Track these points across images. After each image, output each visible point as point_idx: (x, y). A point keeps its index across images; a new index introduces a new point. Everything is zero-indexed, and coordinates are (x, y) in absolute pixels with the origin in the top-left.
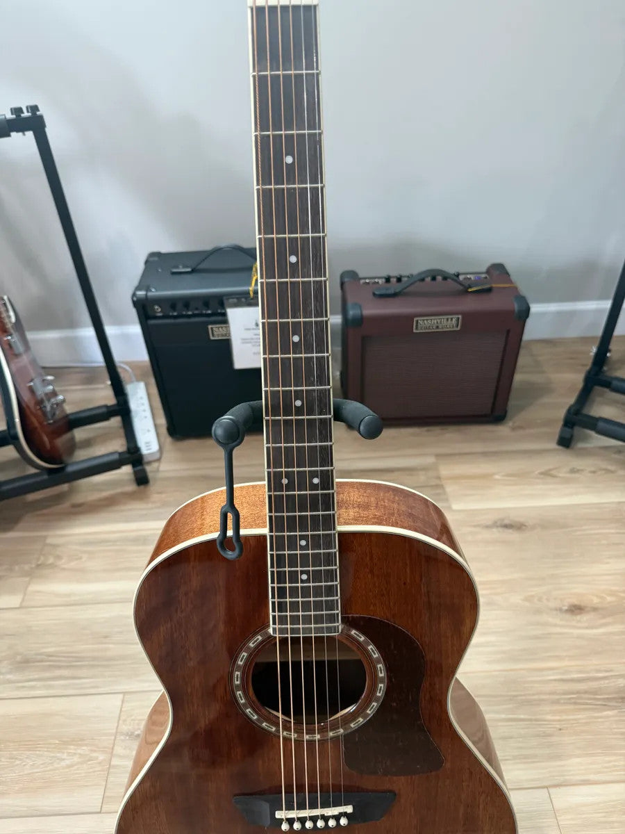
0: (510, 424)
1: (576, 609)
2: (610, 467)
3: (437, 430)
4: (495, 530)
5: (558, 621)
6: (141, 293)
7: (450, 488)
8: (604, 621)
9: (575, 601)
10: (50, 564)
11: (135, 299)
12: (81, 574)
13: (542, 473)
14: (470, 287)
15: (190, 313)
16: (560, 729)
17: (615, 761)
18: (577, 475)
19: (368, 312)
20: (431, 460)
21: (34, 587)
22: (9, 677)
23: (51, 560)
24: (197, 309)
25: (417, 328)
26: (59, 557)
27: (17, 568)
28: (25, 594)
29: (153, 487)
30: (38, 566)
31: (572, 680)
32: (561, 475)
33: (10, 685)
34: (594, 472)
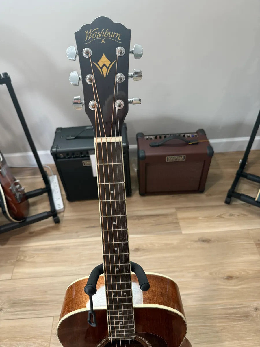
0: (206, 193)
1: (230, 278)
2: (245, 213)
3: (176, 196)
4: (199, 243)
5: (223, 284)
6: (54, 150)
7: (182, 224)
8: (240, 283)
9: (229, 274)
10: (22, 260)
11: (52, 152)
12: (34, 264)
13: (218, 216)
14: (189, 142)
15: (75, 156)
16: (222, 330)
17: (242, 343)
18: (232, 217)
19: (148, 154)
20: (174, 210)
21: (16, 270)
22: (8, 310)
23: (22, 258)
24: (77, 155)
25: (168, 160)
26: (25, 257)
27: (9, 262)
28: (12, 274)
29: (62, 224)
30: (17, 261)
31: (227, 309)
32: (225, 217)
33: (9, 314)
34: (238, 216)
